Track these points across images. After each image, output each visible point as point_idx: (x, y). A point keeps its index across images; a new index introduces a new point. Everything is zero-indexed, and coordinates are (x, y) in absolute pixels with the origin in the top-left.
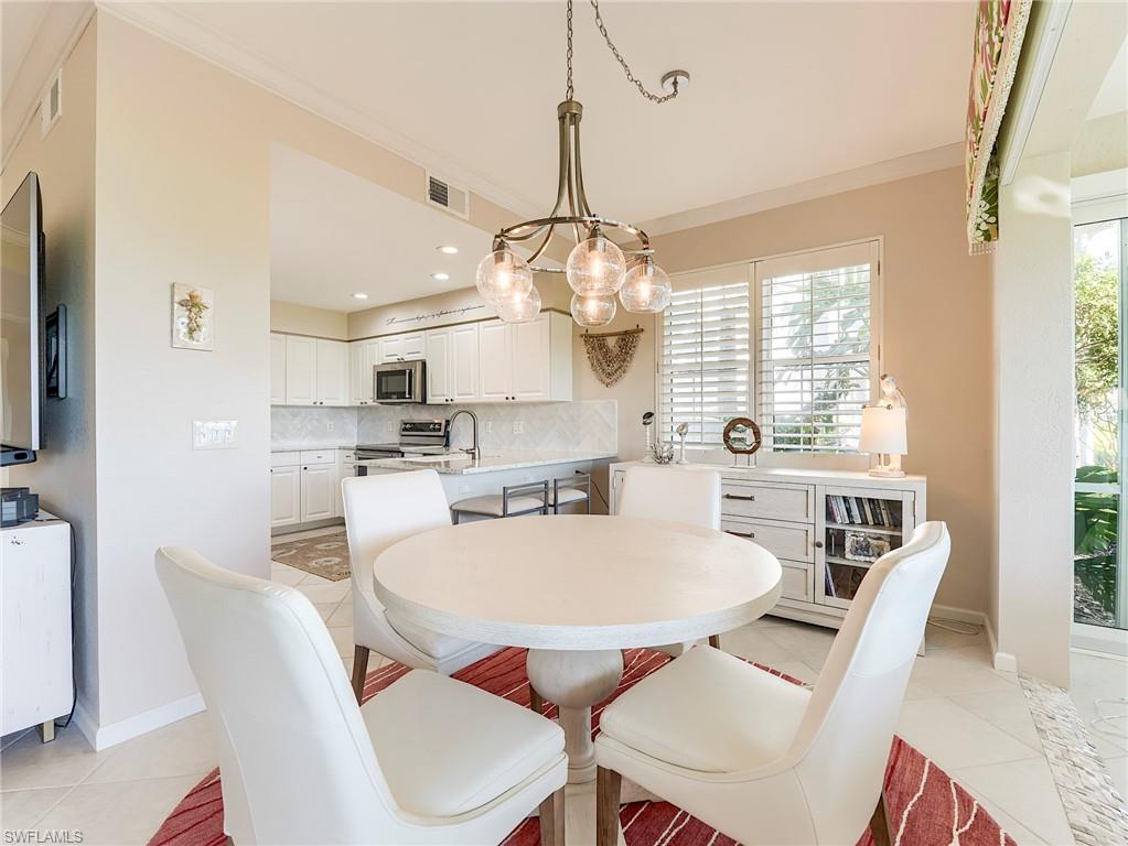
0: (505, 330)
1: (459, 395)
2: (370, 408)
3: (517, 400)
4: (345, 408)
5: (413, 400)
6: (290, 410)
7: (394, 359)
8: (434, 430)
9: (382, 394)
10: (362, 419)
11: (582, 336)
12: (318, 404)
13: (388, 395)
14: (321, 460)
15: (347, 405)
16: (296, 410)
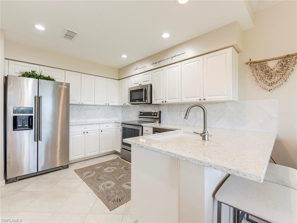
0: (198, 62)
1: (169, 99)
2: (127, 106)
3: (206, 100)
4: (117, 106)
5: (146, 102)
6: (97, 107)
7: (137, 85)
8: (154, 115)
9: (132, 100)
10: (123, 110)
11: (247, 63)
12: (107, 104)
13: (135, 100)
14: (107, 128)
15: (118, 105)
16: (99, 107)
